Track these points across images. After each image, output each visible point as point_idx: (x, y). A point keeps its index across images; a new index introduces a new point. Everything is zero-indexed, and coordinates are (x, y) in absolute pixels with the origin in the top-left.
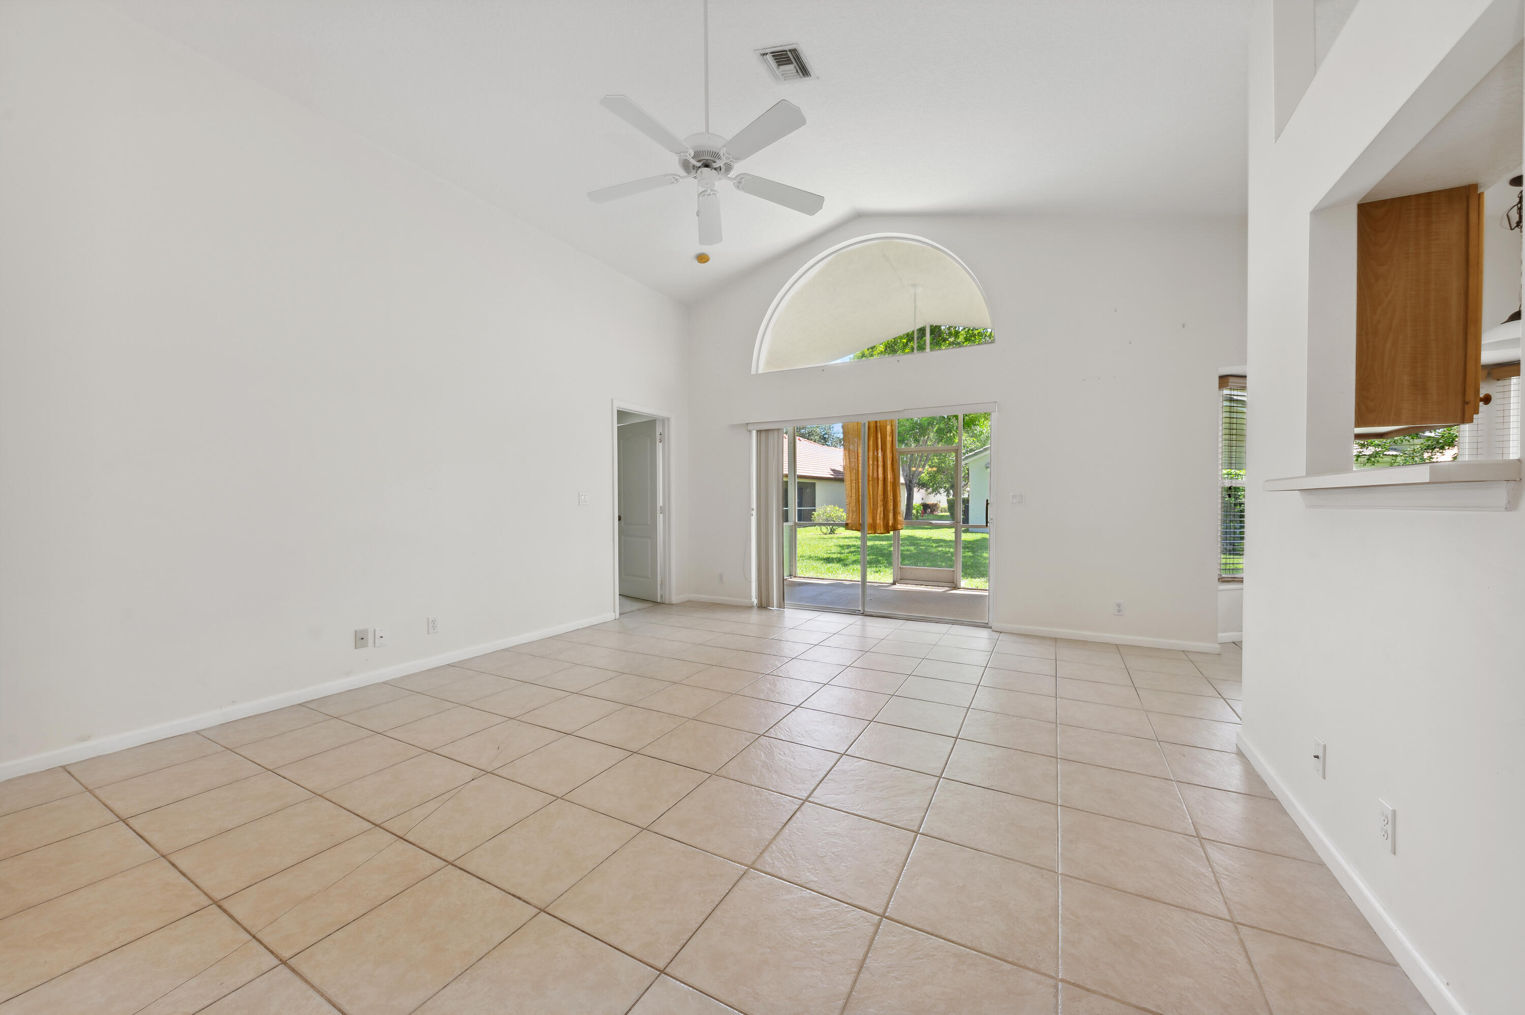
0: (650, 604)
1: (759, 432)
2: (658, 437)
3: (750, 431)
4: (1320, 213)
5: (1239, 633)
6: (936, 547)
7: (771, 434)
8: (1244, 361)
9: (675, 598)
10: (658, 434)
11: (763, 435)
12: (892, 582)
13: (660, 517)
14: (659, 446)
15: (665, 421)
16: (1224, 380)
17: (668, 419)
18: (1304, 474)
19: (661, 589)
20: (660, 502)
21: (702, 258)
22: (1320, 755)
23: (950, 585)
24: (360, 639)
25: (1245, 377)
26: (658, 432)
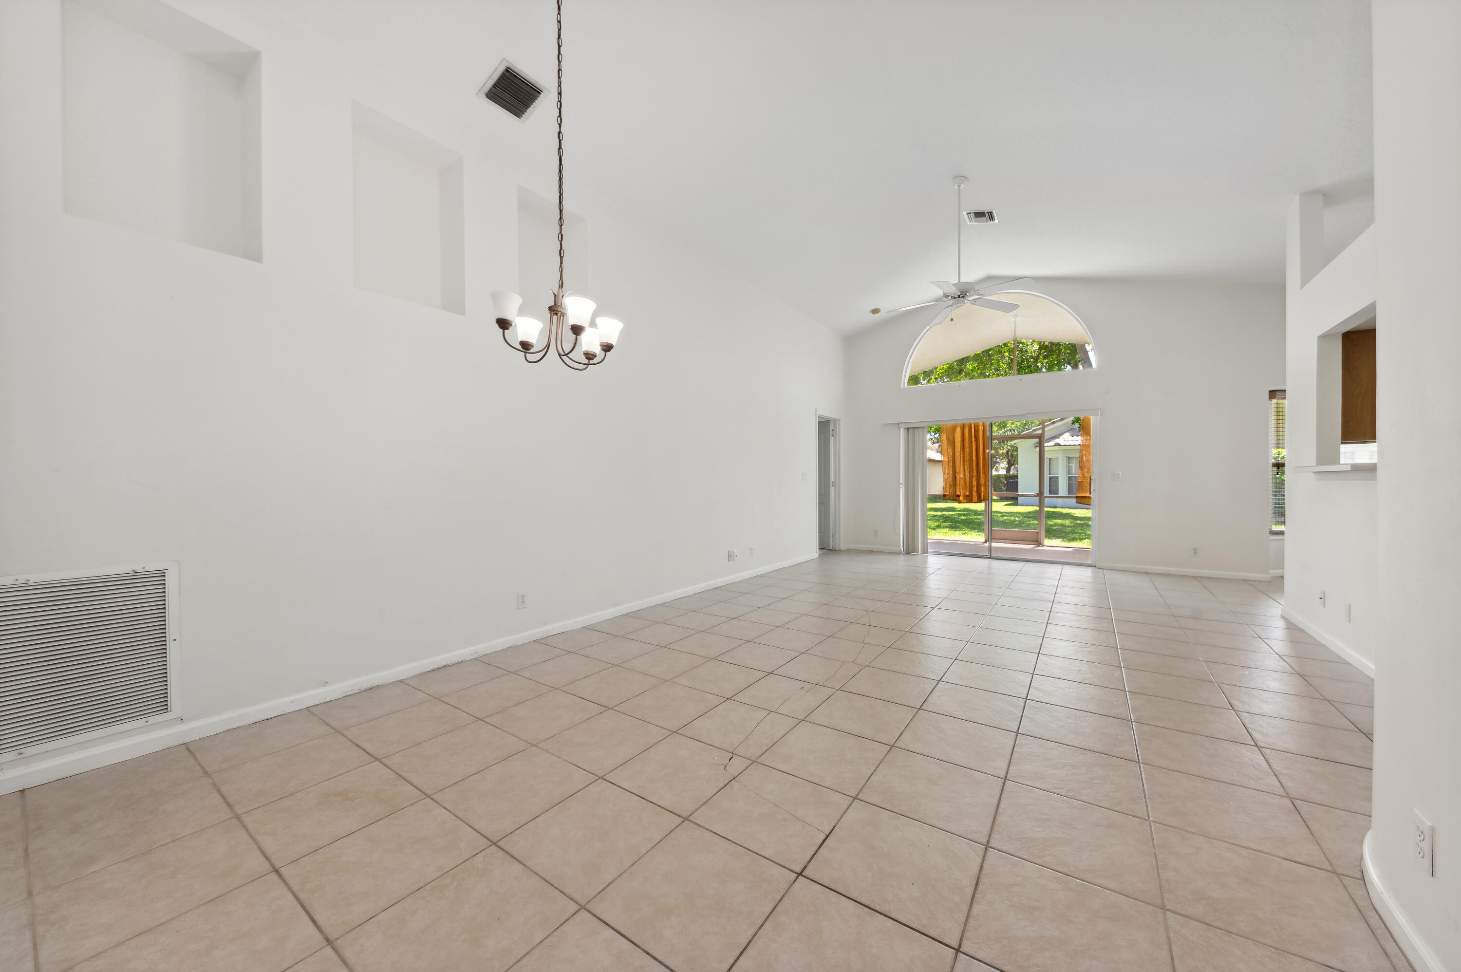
0: (828, 551)
1: (907, 429)
2: (831, 433)
3: (900, 428)
4: (1324, 338)
5: (1281, 571)
6: (1001, 516)
7: (917, 431)
8: (1284, 381)
9: (843, 547)
10: (831, 430)
11: (911, 431)
12: (984, 541)
13: (832, 489)
14: (832, 439)
15: (835, 421)
16: (1273, 394)
17: (839, 420)
18: (1315, 464)
19: (832, 542)
20: (832, 479)
21: (875, 311)
22: (1323, 598)
23: (1035, 543)
24: (730, 556)
25: (1284, 391)
26: (831, 428)
